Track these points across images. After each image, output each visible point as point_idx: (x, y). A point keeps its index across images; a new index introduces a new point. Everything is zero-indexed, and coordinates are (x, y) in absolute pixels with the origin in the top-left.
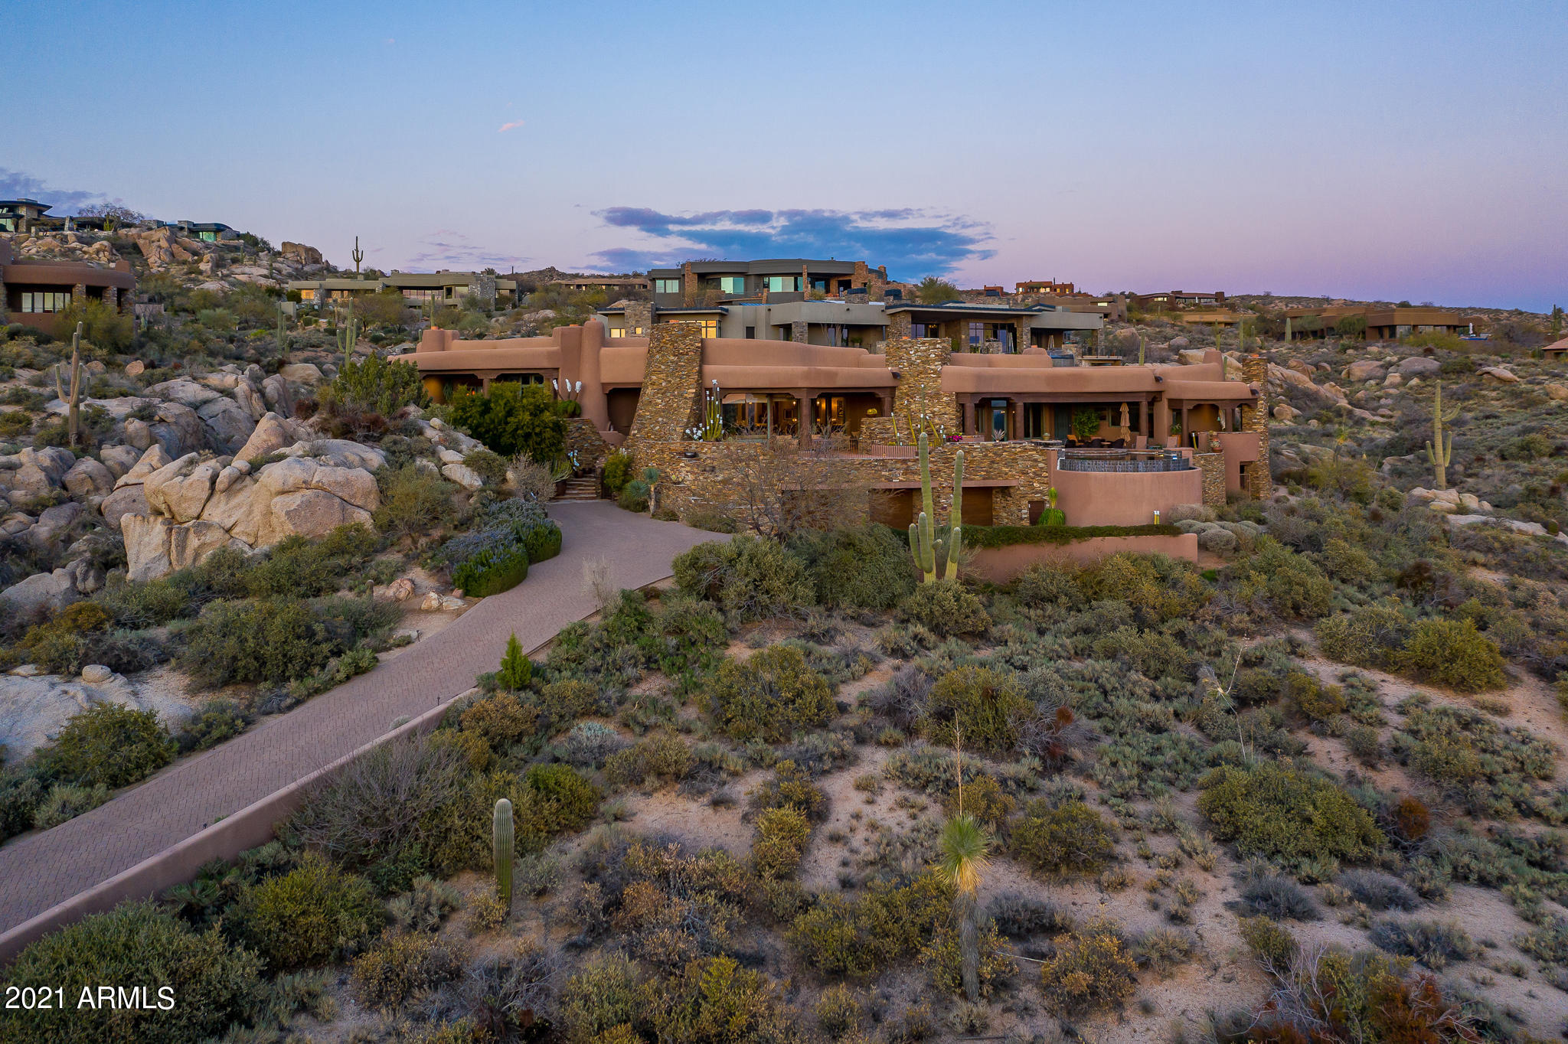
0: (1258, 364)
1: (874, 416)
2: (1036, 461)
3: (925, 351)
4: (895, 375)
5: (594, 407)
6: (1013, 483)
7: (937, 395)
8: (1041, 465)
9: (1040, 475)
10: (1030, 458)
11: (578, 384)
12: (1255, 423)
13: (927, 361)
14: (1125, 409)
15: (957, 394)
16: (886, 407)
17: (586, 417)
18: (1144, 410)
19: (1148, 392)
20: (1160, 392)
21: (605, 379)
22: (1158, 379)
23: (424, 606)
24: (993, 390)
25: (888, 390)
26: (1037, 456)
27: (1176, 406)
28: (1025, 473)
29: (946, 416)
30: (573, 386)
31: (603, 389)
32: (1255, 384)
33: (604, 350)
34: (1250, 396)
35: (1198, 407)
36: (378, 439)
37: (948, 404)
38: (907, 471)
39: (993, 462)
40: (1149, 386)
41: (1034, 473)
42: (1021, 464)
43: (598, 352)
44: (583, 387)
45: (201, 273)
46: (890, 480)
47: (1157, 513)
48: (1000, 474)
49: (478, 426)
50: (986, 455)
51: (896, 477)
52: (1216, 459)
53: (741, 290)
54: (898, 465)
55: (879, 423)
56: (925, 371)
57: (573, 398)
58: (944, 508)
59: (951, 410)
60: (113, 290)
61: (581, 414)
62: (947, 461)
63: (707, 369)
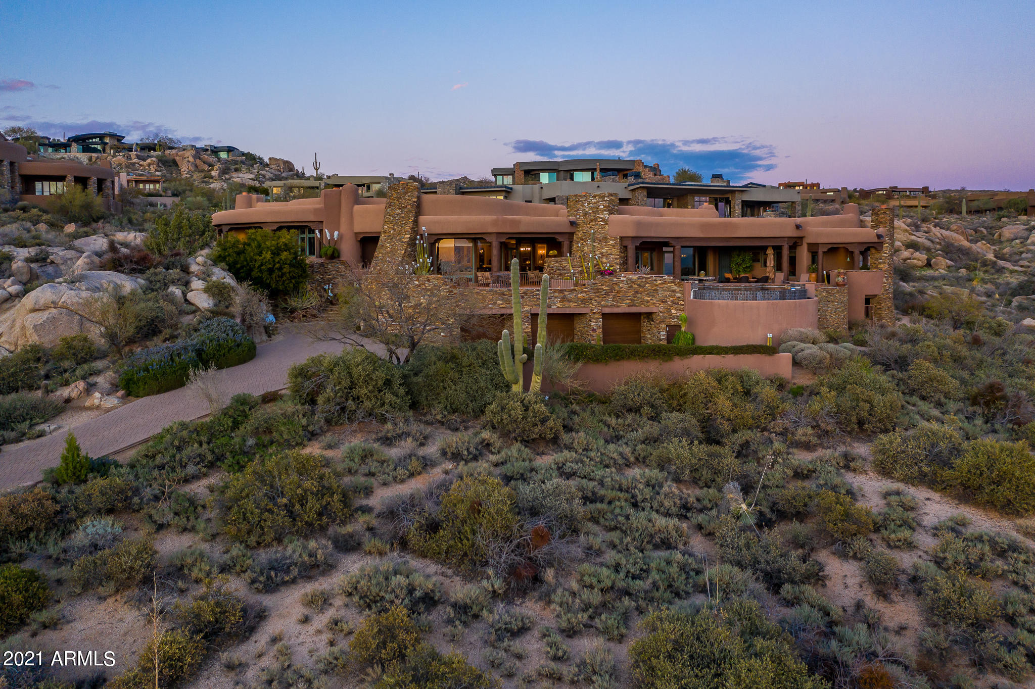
0: (885, 213)
1: (555, 256)
2: (674, 291)
3: (595, 203)
4: (572, 223)
5: (349, 250)
6: (654, 310)
7: (605, 239)
8: (678, 295)
9: (677, 304)
10: (669, 289)
11: (336, 233)
12: (880, 263)
13: (597, 211)
14: (770, 252)
15: (621, 238)
16: (565, 248)
17: (342, 259)
18: (786, 252)
19: (789, 238)
20: (801, 238)
21: (357, 229)
22: (798, 227)
23: (87, 404)
24: (653, 235)
25: (567, 236)
26: (675, 288)
27: (813, 249)
28: (663, 301)
29: (610, 256)
30: (332, 235)
31: (356, 237)
32: (882, 230)
33: (356, 207)
34: (876, 240)
35: (833, 250)
36: (142, 272)
37: (614, 246)
38: (564, 299)
39: (637, 292)
40: (791, 233)
41: (672, 301)
42: (661, 294)
43: (353, 207)
44: (341, 237)
45: (212, 177)
46: (548, 306)
47: (770, 335)
48: (643, 302)
49: (235, 263)
50: (631, 287)
51: (555, 304)
52: (838, 292)
54: (556, 294)
55: (557, 262)
56: (595, 220)
57: (332, 244)
58: (594, 330)
59: (616, 251)
60: (94, 179)
61: (339, 257)
62: (597, 291)
63: (422, 219)
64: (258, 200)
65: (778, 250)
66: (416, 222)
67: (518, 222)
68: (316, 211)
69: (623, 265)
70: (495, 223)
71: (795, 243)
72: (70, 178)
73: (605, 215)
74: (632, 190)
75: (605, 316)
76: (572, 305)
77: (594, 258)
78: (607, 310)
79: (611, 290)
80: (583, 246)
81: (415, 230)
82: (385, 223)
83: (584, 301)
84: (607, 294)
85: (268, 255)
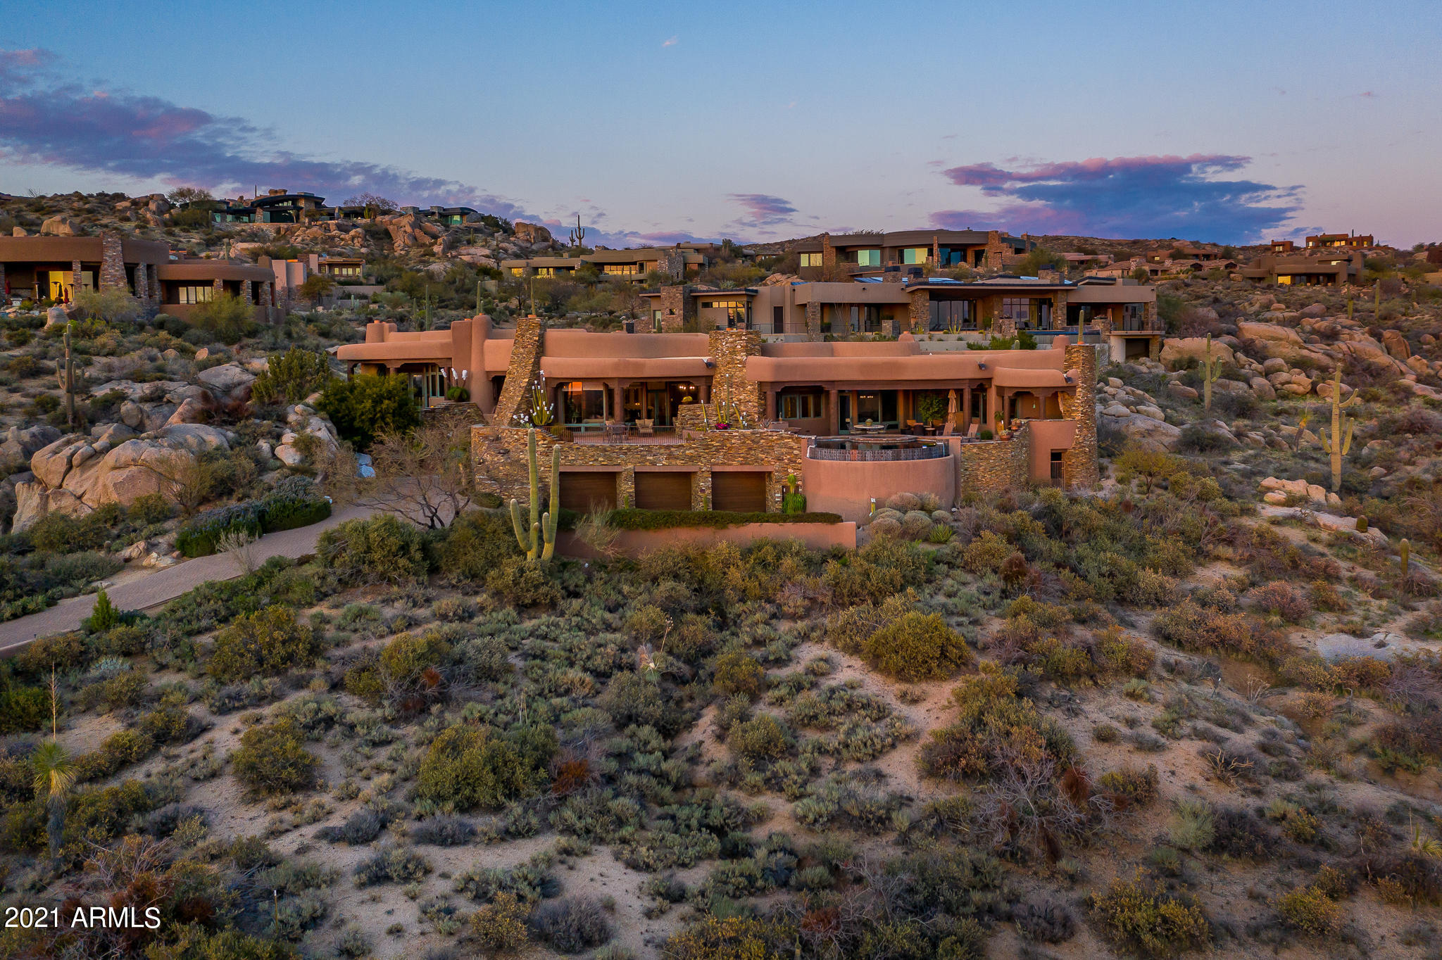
1: (690, 403)
2: (791, 448)
3: (731, 343)
4: (709, 365)
6: (769, 469)
7: (742, 384)
8: (796, 452)
9: (795, 462)
10: (786, 446)
11: (464, 372)
12: (1073, 411)
13: (733, 352)
15: (760, 384)
16: (703, 394)
17: (473, 401)
19: (970, 380)
20: (990, 379)
21: (488, 369)
22: (981, 366)
23: (144, 563)
24: (798, 378)
25: (703, 380)
26: (792, 444)
28: (780, 459)
29: (748, 401)
30: (460, 375)
31: (488, 376)
32: (1071, 372)
33: (488, 342)
34: (1064, 384)
36: (232, 424)
37: (752, 392)
38: (670, 456)
39: (750, 449)
40: (972, 373)
41: (789, 459)
42: (777, 451)
43: (484, 342)
44: (469, 375)
46: (653, 464)
47: (873, 500)
48: (757, 460)
49: (337, 411)
50: (744, 443)
51: (660, 462)
53: (878, 263)
54: (662, 451)
55: (689, 410)
56: (732, 362)
57: (461, 386)
58: (703, 491)
59: (754, 398)
60: (247, 283)
61: (468, 398)
62: (707, 447)
63: (544, 360)
64: (391, 330)
65: (959, 392)
66: (537, 364)
67: (642, 366)
68: (443, 346)
69: (763, 414)
70: (616, 366)
71: (980, 387)
72: (219, 282)
73: (742, 356)
74: (912, 292)
75: (715, 475)
76: (678, 462)
77: (729, 407)
78: (717, 469)
79: (722, 446)
80: (721, 392)
81: (535, 375)
82: (512, 363)
83: (691, 458)
84: (717, 451)
85: (368, 404)
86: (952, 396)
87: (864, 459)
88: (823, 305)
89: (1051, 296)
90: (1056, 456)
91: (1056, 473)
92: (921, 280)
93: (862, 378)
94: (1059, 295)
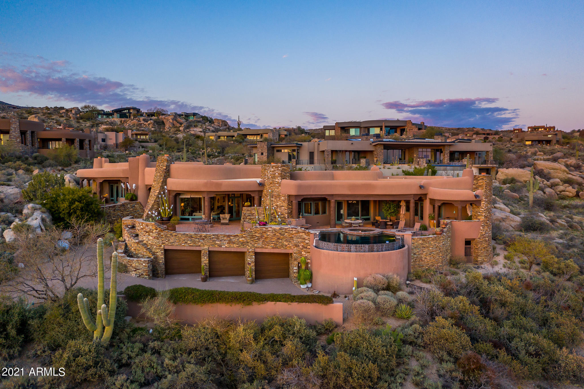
1: (249, 206)
2: (304, 239)
3: (273, 172)
4: (261, 184)
5: (142, 196)
6: (290, 252)
7: (279, 196)
8: (307, 241)
9: (306, 248)
10: (300, 237)
11: (134, 185)
12: (479, 215)
13: (274, 177)
15: (289, 196)
16: (256, 201)
17: (139, 200)
18: (412, 205)
19: (414, 195)
20: (426, 195)
21: (146, 184)
22: (421, 187)
25: (257, 193)
26: (305, 236)
28: (297, 246)
29: (282, 207)
30: (131, 186)
31: (146, 188)
32: (478, 192)
33: (147, 169)
34: (474, 199)
37: (284, 201)
38: (230, 242)
39: (279, 239)
40: (415, 191)
41: (302, 246)
42: (295, 240)
43: (145, 169)
44: (137, 187)
46: (220, 246)
47: (355, 279)
48: (282, 246)
50: (275, 234)
51: (224, 245)
52: (433, 240)
53: (358, 134)
54: (225, 238)
55: (248, 211)
56: (273, 183)
57: (132, 192)
58: (249, 264)
59: (285, 204)
60: (77, 140)
61: (136, 199)
62: (252, 237)
63: (169, 180)
64: (105, 162)
65: (408, 203)
66: (165, 182)
67: (220, 185)
68: (124, 171)
69: (290, 214)
70: (206, 184)
71: (420, 199)
72: (64, 139)
73: (278, 180)
74: (375, 145)
75: (256, 254)
76: (235, 245)
77: (270, 209)
78: (258, 250)
79: (262, 236)
80: (266, 201)
81: (162, 188)
82: (154, 181)
83: (243, 243)
84: (259, 239)
85: (66, 204)
86: (403, 204)
87: (349, 251)
88: (332, 151)
89: (442, 148)
90: (468, 243)
91: (468, 253)
92: (380, 139)
93: (350, 193)
94: (446, 147)
